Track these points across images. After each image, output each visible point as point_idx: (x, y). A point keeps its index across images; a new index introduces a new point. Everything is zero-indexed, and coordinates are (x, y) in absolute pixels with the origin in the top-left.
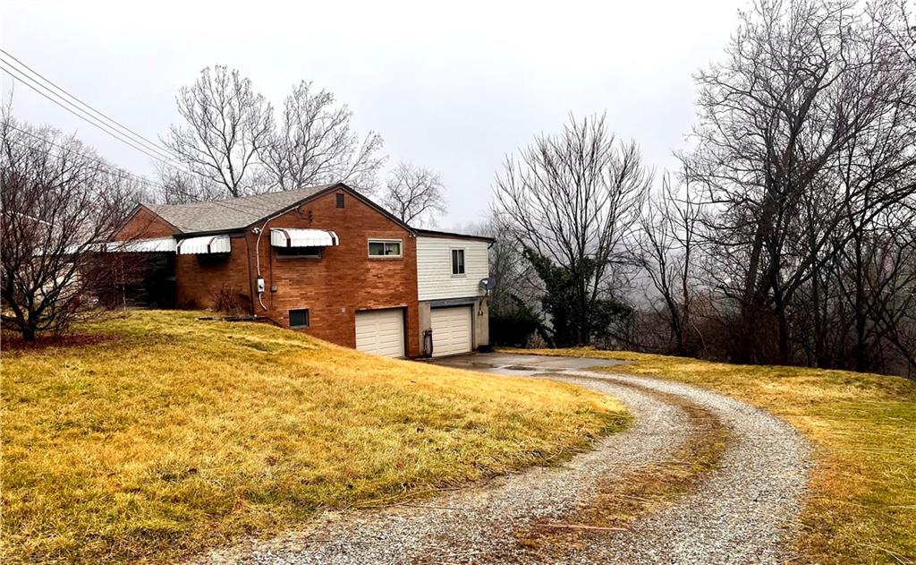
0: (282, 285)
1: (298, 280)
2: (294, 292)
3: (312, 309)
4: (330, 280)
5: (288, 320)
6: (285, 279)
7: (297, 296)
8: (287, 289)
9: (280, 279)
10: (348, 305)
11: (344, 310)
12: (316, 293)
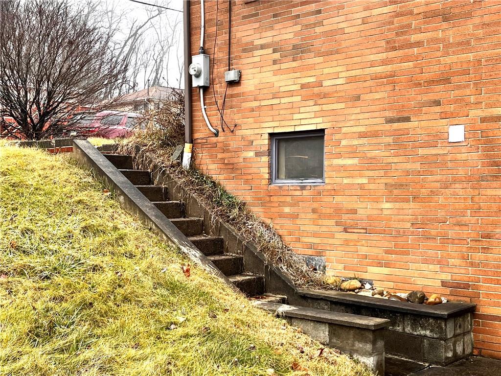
0: (255, 65)
1: (295, 47)
2: (286, 82)
3: (337, 130)
4: (404, 30)
5: (265, 159)
6: (263, 47)
7: (291, 94)
8: (267, 76)
9: (249, 49)
10: (476, 113)
11: (457, 133)
12: (351, 80)
